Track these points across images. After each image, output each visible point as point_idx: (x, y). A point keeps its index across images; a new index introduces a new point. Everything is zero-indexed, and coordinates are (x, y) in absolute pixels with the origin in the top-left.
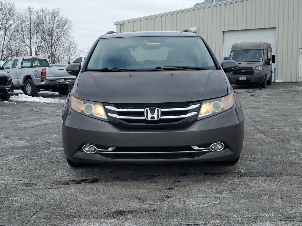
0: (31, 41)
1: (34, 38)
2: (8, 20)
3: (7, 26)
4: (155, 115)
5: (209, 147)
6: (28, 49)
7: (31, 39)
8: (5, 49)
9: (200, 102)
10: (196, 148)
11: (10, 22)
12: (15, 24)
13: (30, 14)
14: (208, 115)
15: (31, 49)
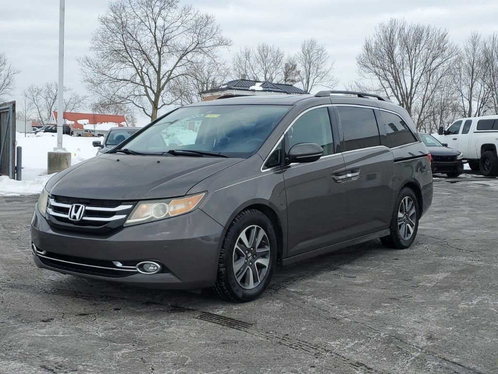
0: (471, 90)
1: (478, 85)
2: (434, 58)
3: (433, 66)
4: (77, 215)
5: (135, 266)
6: (466, 103)
7: (472, 86)
8: (426, 102)
9: (135, 202)
10: (119, 265)
11: (438, 60)
12: (446, 64)
13: (474, 45)
14: (145, 220)
15: (470, 103)
